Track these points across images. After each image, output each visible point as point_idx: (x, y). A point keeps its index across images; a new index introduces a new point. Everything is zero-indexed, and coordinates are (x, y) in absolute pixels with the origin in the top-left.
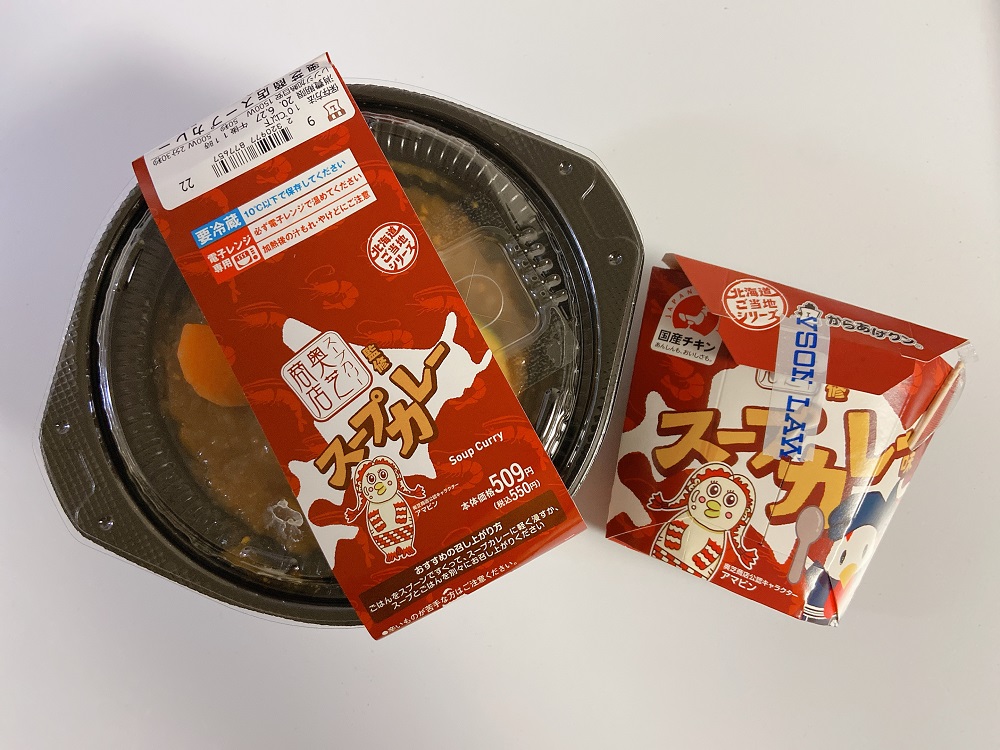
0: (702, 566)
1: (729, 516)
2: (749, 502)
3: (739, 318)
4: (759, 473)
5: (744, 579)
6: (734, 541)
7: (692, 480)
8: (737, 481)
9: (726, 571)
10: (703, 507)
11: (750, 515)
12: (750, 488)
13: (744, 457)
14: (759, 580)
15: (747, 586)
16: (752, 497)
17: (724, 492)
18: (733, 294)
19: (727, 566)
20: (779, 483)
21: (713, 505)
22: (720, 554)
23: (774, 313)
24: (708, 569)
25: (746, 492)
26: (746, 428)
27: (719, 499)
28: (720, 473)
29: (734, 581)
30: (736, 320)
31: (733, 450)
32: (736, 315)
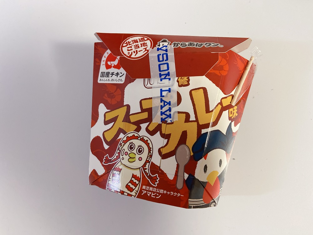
0: (131, 190)
1: (140, 159)
2: (150, 149)
3: (128, 55)
4: (152, 133)
5: (154, 193)
6: (145, 172)
7: (121, 144)
8: (142, 140)
9: (144, 190)
10: (127, 157)
11: (151, 156)
12: (149, 142)
13: (144, 126)
14: (162, 191)
15: (156, 196)
16: (151, 146)
17: (136, 147)
18: (126, 44)
19: (144, 187)
20: (163, 136)
21: (132, 155)
22: (140, 181)
23: (146, 48)
24: (134, 191)
25: (148, 145)
26: (143, 110)
27: (135, 151)
28: (134, 137)
29: (149, 195)
30: (127, 56)
31: (138, 124)
32: (127, 54)
